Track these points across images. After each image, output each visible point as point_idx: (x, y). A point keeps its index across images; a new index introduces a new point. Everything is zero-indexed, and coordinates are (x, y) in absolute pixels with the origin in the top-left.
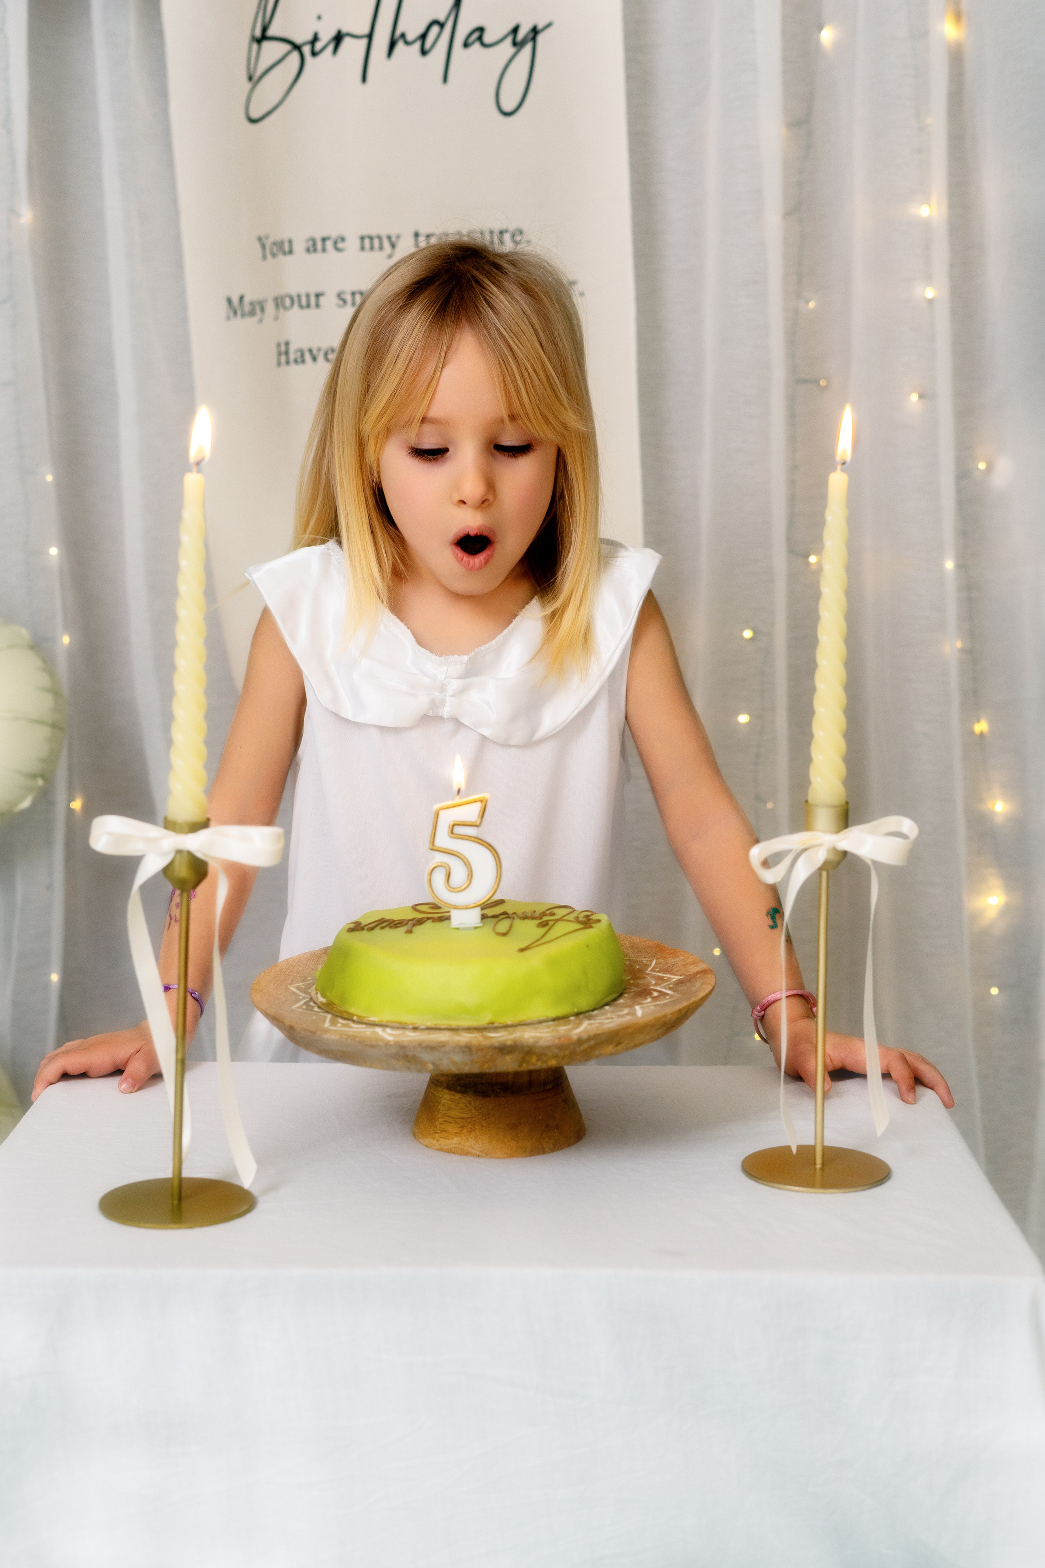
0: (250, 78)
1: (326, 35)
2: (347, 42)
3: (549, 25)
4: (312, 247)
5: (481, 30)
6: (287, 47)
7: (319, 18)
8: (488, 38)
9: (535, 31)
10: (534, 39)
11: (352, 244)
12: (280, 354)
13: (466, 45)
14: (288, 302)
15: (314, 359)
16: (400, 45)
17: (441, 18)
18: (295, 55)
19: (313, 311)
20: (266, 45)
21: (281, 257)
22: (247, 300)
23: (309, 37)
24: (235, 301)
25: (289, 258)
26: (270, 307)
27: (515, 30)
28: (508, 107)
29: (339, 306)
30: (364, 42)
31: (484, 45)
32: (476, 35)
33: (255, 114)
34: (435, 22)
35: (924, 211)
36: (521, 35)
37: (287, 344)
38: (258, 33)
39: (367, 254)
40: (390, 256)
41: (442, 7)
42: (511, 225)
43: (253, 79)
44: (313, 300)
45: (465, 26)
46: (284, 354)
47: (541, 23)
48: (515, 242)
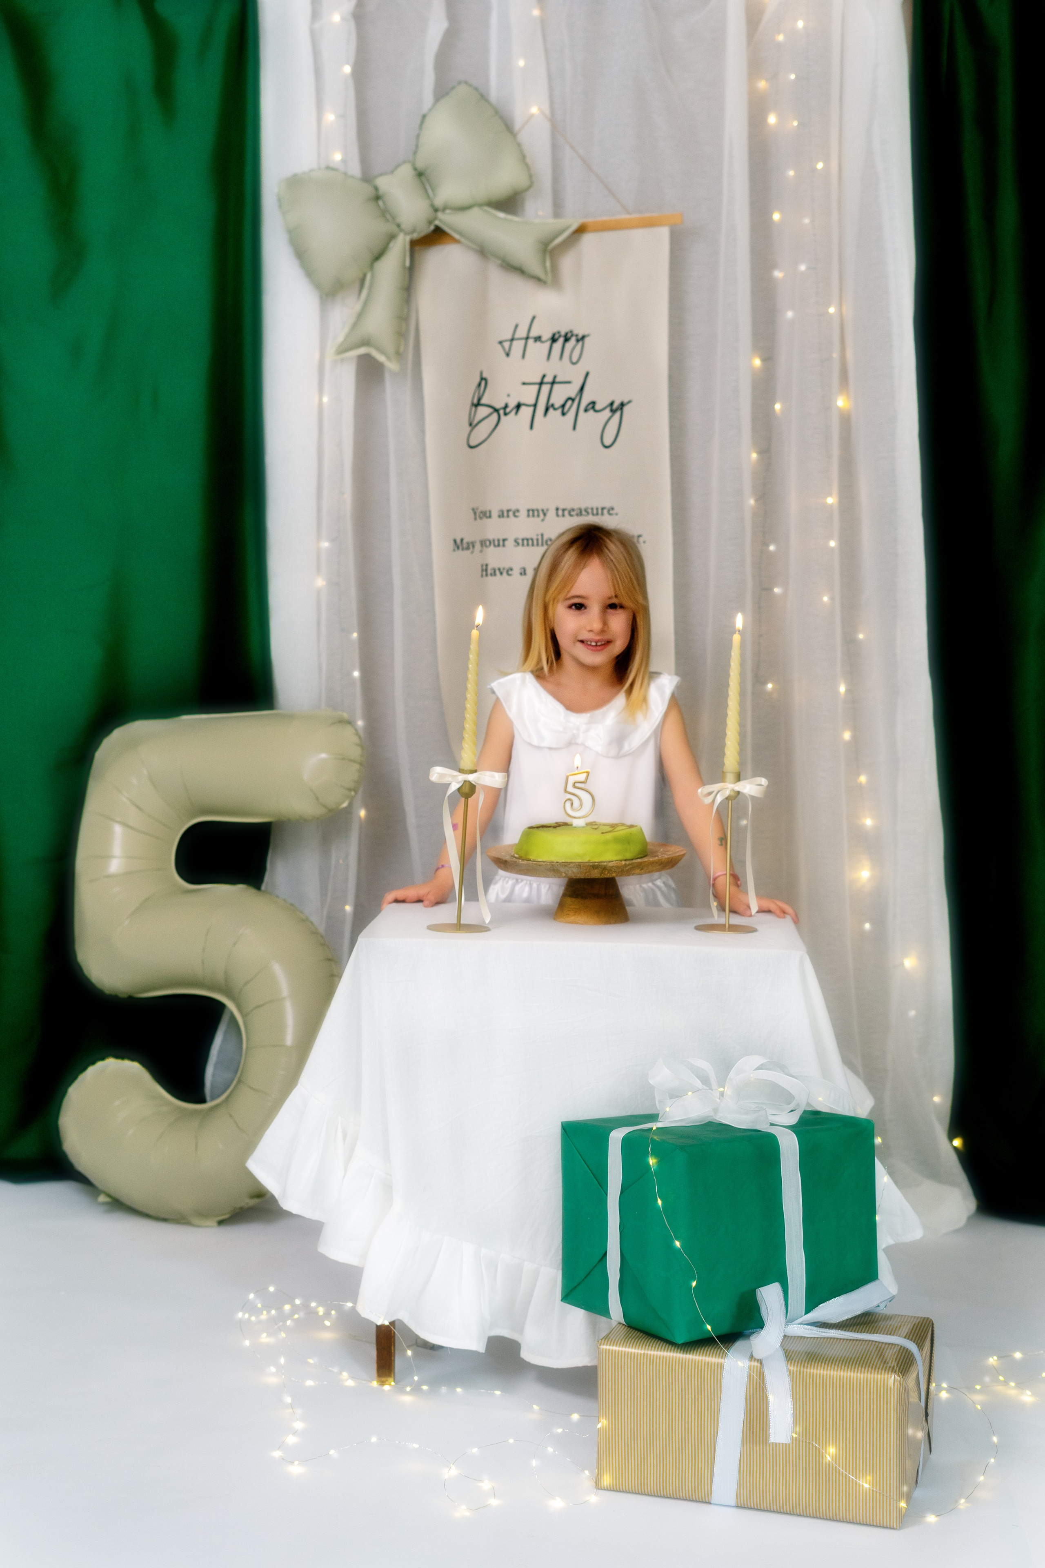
0: (471, 424)
1: (512, 404)
2: (523, 409)
3: (629, 402)
4: (501, 515)
5: (594, 403)
6: (491, 410)
7: (509, 395)
8: (598, 407)
9: (622, 405)
10: (622, 409)
11: (523, 513)
12: (482, 570)
13: (586, 410)
14: (488, 543)
15: (501, 573)
16: (551, 411)
17: (573, 395)
18: (495, 415)
19: (501, 549)
20: (480, 408)
21: (485, 520)
22: (465, 541)
23: (503, 405)
24: (458, 541)
25: (489, 520)
26: (478, 546)
27: (612, 404)
28: (607, 443)
29: (515, 546)
30: (531, 409)
31: (596, 411)
32: (591, 406)
33: (473, 443)
34: (569, 399)
35: (830, 500)
36: (615, 406)
37: (487, 565)
38: (475, 401)
39: (531, 519)
40: (543, 520)
41: (572, 390)
42: (608, 505)
43: (472, 425)
44: (501, 543)
45: (585, 401)
46: (485, 570)
47: (625, 401)
48: (610, 514)
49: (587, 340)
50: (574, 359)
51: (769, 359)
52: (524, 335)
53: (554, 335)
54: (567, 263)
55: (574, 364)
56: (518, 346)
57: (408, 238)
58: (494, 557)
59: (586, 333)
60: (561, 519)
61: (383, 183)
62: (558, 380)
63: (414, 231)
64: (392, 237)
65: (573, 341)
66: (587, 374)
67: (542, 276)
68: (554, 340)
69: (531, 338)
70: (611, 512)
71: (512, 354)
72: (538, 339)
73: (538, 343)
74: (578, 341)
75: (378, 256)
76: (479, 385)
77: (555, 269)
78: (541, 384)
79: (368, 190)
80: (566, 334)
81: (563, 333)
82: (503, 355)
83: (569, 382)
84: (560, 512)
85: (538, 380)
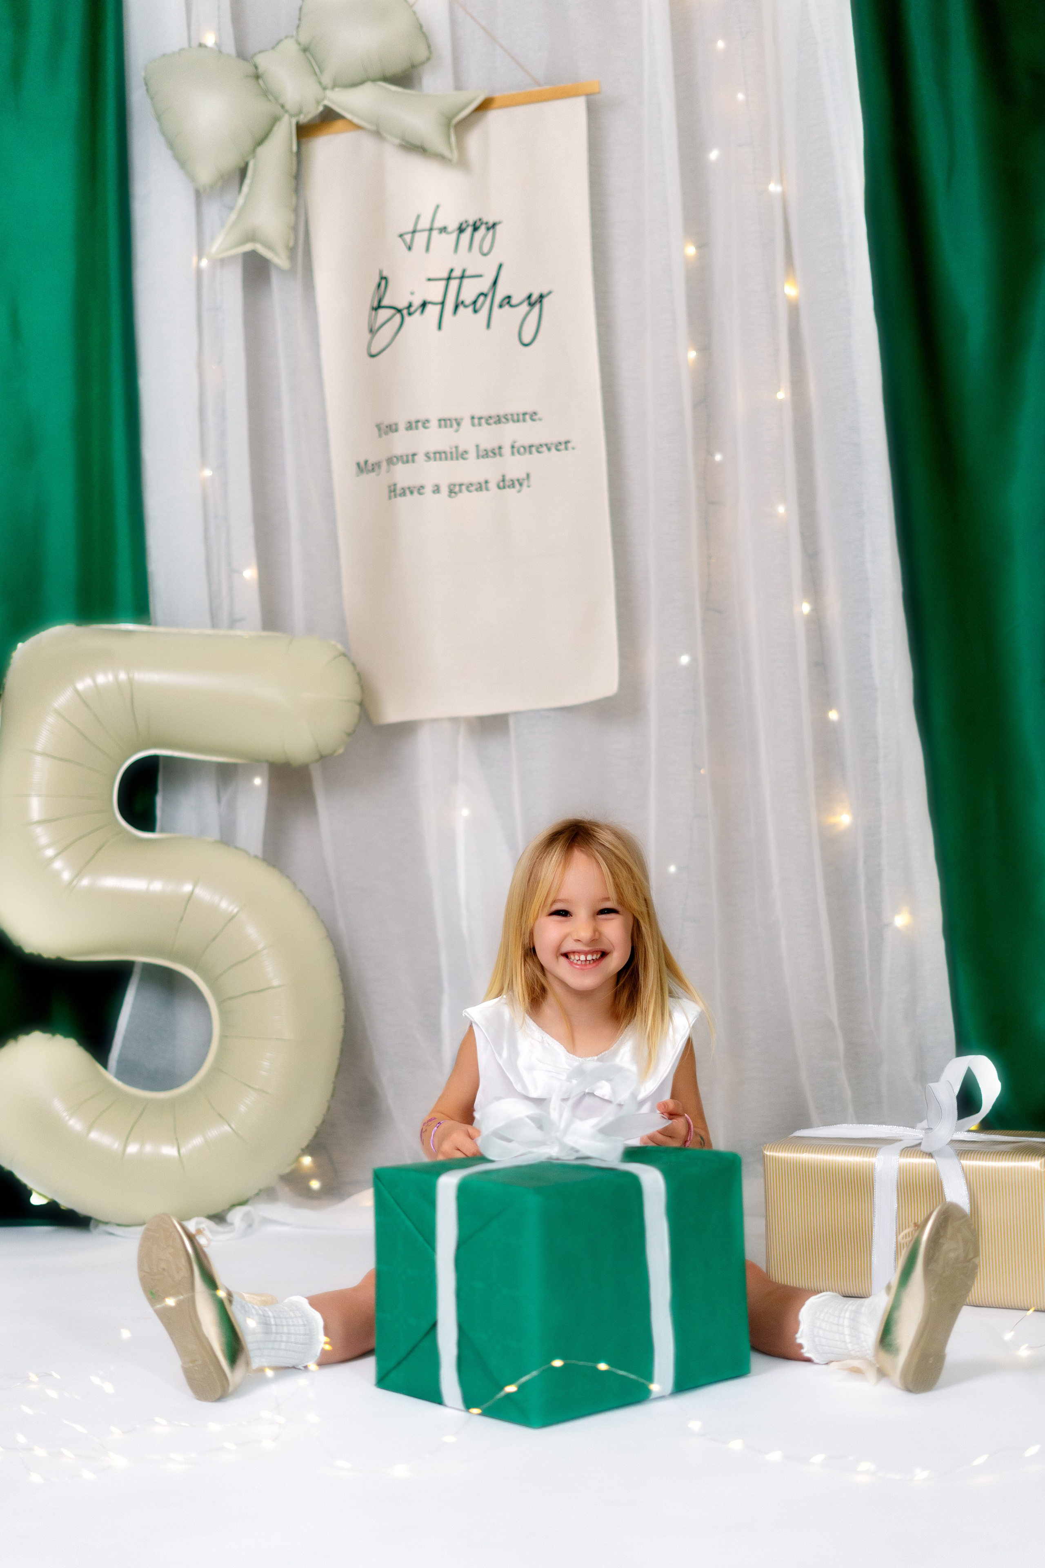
0: (371, 331)
1: (417, 303)
2: (429, 307)
3: (550, 293)
4: (410, 426)
5: (509, 297)
6: (392, 311)
7: (412, 293)
8: (514, 301)
9: (541, 297)
10: (541, 302)
11: (434, 423)
12: (390, 492)
13: (501, 306)
14: (395, 460)
15: (412, 493)
16: (461, 309)
17: (485, 290)
18: (398, 316)
19: (410, 465)
20: (381, 311)
21: (391, 434)
22: (370, 463)
23: (406, 304)
24: (362, 464)
25: (395, 434)
26: (384, 465)
27: (529, 297)
28: (526, 340)
29: (426, 461)
30: (439, 307)
31: (512, 306)
32: (507, 301)
33: (374, 351)
34: (482, 294)
35: (780, 395)
36: (533, 299)
37: (395, 485)
38: (375, 304)
39: (443, 430)
40: (457, 431)
41: (484, 285)
42: (530, 410)
43: (373, 331)
44: (410, 458)
45: (500, 295)
46: (393, 491)
47: (545, 292)
48: (533, 420)
49: (498, 227)
50: (485, 250)
51: (703, 246)
52: (428, 226)
53: (461, 224)
54: (474, 139)
55: (485, 255)
56: (421, 238)
57: (294, 121)
58: (402, 475)
59: (496, 220)
60: (478, 428)
61: (263, 61)
62: (467, 273)
63: (300, 112)
64: (275, 120)
65: (483, 230)
66: (500, 266)
67: (446, 152)
68: (461, 230)
69: (436, 229)
70: (535, 417)
71: (414, 247)
72: (443, 230)
73: (444, 235)
74: (488, 229)
75: (261, 141)
76: (379, 285)
77: (461, 148)
78: (449, 279)
79: (248, 68)
80: (475, 223)
81: (471, 222)
82: (404, 248)
83: (480, 276)
84: (476, 421)
85: (445, 275)
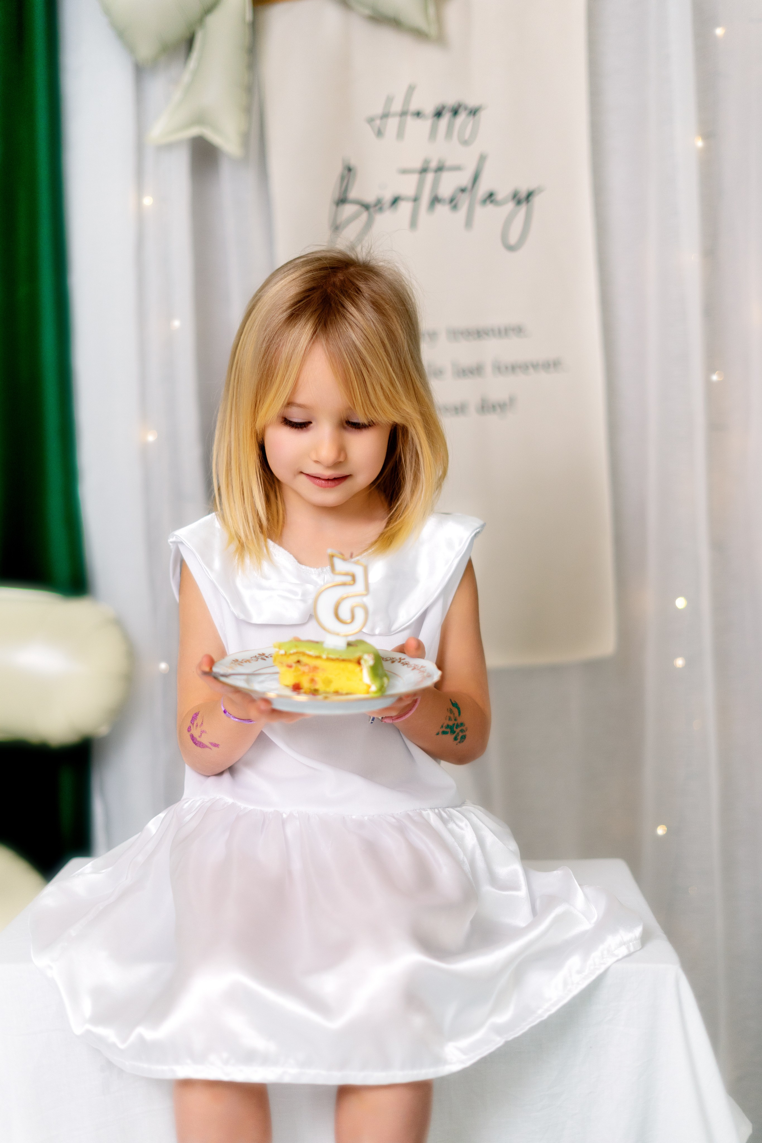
0: (332, 227)
1: (388, 196)
2: (401, 203)
3: (540, 189)
5: (493, 194)
6: (358, 207)
7: (382, 189)
8: (498, 198)
9: (530, 195)
10: (529, 199)
13: (483, 203)
16: (438, 206)
17: (465, 185)
18: (365, 213)
20: (345, 206)
23: (375, 200)
27: (516, 193)
28: (512, 244)
30: (412, 203)
31: (496, 204)
32: (490, 197)
34: (461, 189)
36: (521, 196)
38: (339, 198)
41: (464, 178)
42: (513, 324)
45: (482, 191)
48: (517, 335)
49: (481, 113)
50: (466, 139)
52: (400, 109)
53: (439, 108)
55: (465, 143)
56: (393, 123)
59: (480, 104)
60: (455, 343)
62: (445, 165)
65: (463, 115)
66: (483, 157)
67: (423, 25)
68: (439, 114)
69: (409, 113)
70: (520, 332)
71: (385, 133)
72: (418, 114)
73: (418, 120)
74: (470, 114)
76: (343, 176)
77: (439, 20)
78: (424, 171)
80: (455, 107)
81: (450, 105)
82: (373, 135)
83: (460, 168)
84: (453, 335)
85: (418, 164)
